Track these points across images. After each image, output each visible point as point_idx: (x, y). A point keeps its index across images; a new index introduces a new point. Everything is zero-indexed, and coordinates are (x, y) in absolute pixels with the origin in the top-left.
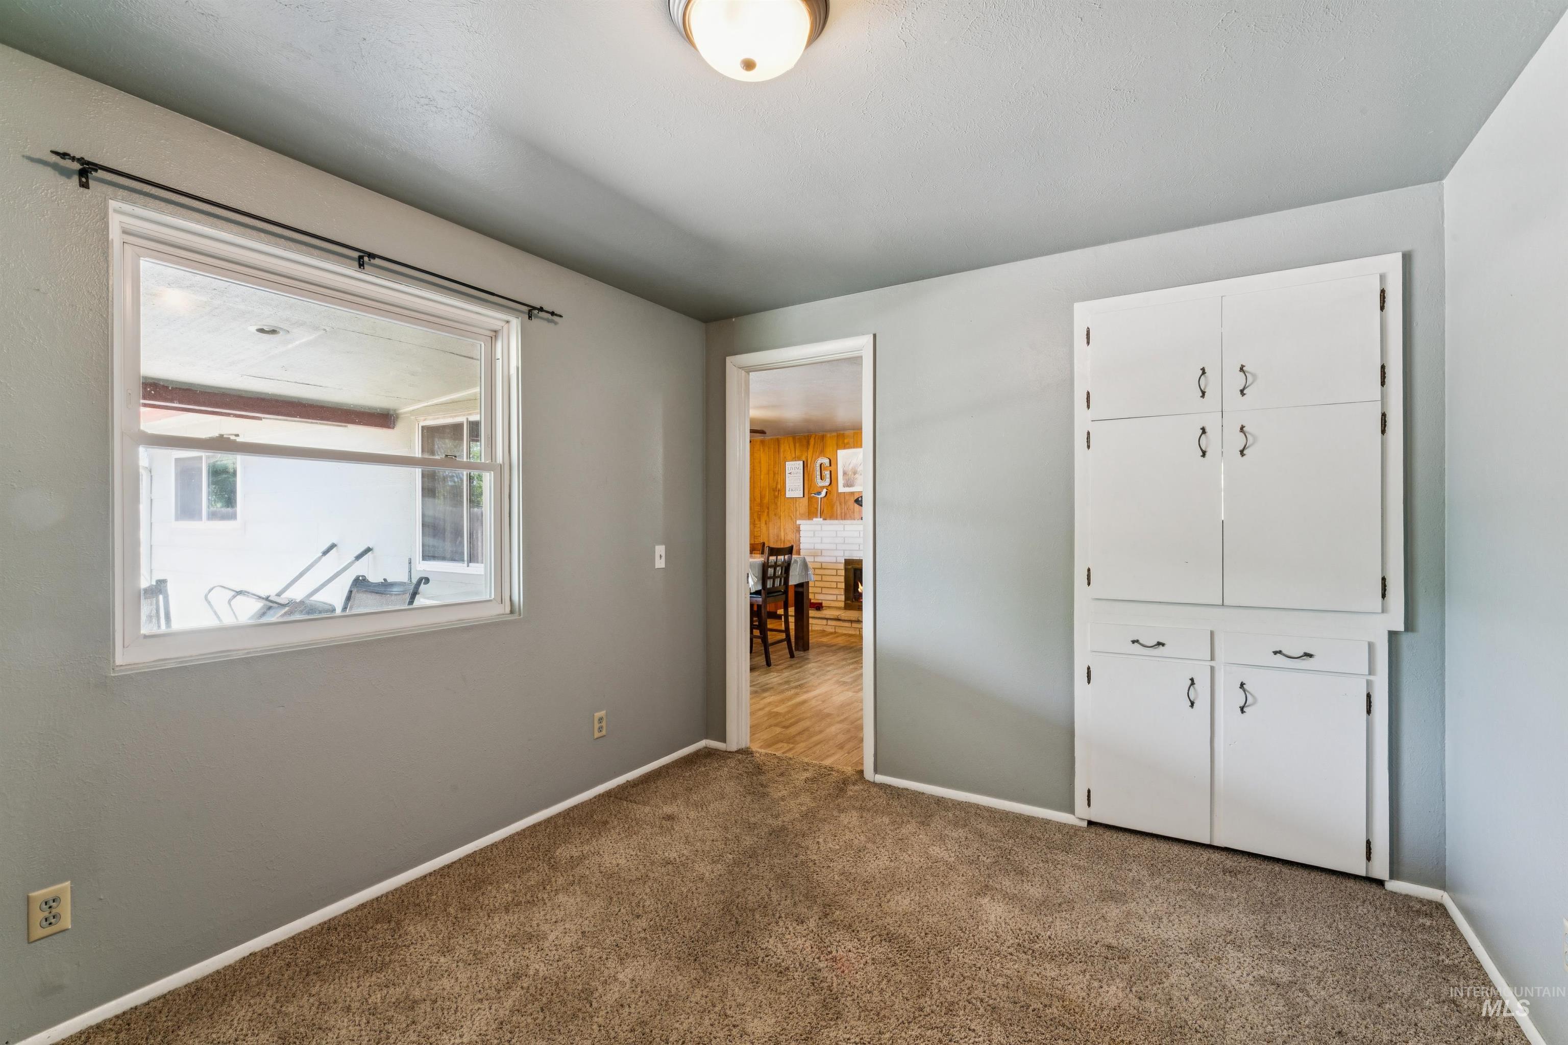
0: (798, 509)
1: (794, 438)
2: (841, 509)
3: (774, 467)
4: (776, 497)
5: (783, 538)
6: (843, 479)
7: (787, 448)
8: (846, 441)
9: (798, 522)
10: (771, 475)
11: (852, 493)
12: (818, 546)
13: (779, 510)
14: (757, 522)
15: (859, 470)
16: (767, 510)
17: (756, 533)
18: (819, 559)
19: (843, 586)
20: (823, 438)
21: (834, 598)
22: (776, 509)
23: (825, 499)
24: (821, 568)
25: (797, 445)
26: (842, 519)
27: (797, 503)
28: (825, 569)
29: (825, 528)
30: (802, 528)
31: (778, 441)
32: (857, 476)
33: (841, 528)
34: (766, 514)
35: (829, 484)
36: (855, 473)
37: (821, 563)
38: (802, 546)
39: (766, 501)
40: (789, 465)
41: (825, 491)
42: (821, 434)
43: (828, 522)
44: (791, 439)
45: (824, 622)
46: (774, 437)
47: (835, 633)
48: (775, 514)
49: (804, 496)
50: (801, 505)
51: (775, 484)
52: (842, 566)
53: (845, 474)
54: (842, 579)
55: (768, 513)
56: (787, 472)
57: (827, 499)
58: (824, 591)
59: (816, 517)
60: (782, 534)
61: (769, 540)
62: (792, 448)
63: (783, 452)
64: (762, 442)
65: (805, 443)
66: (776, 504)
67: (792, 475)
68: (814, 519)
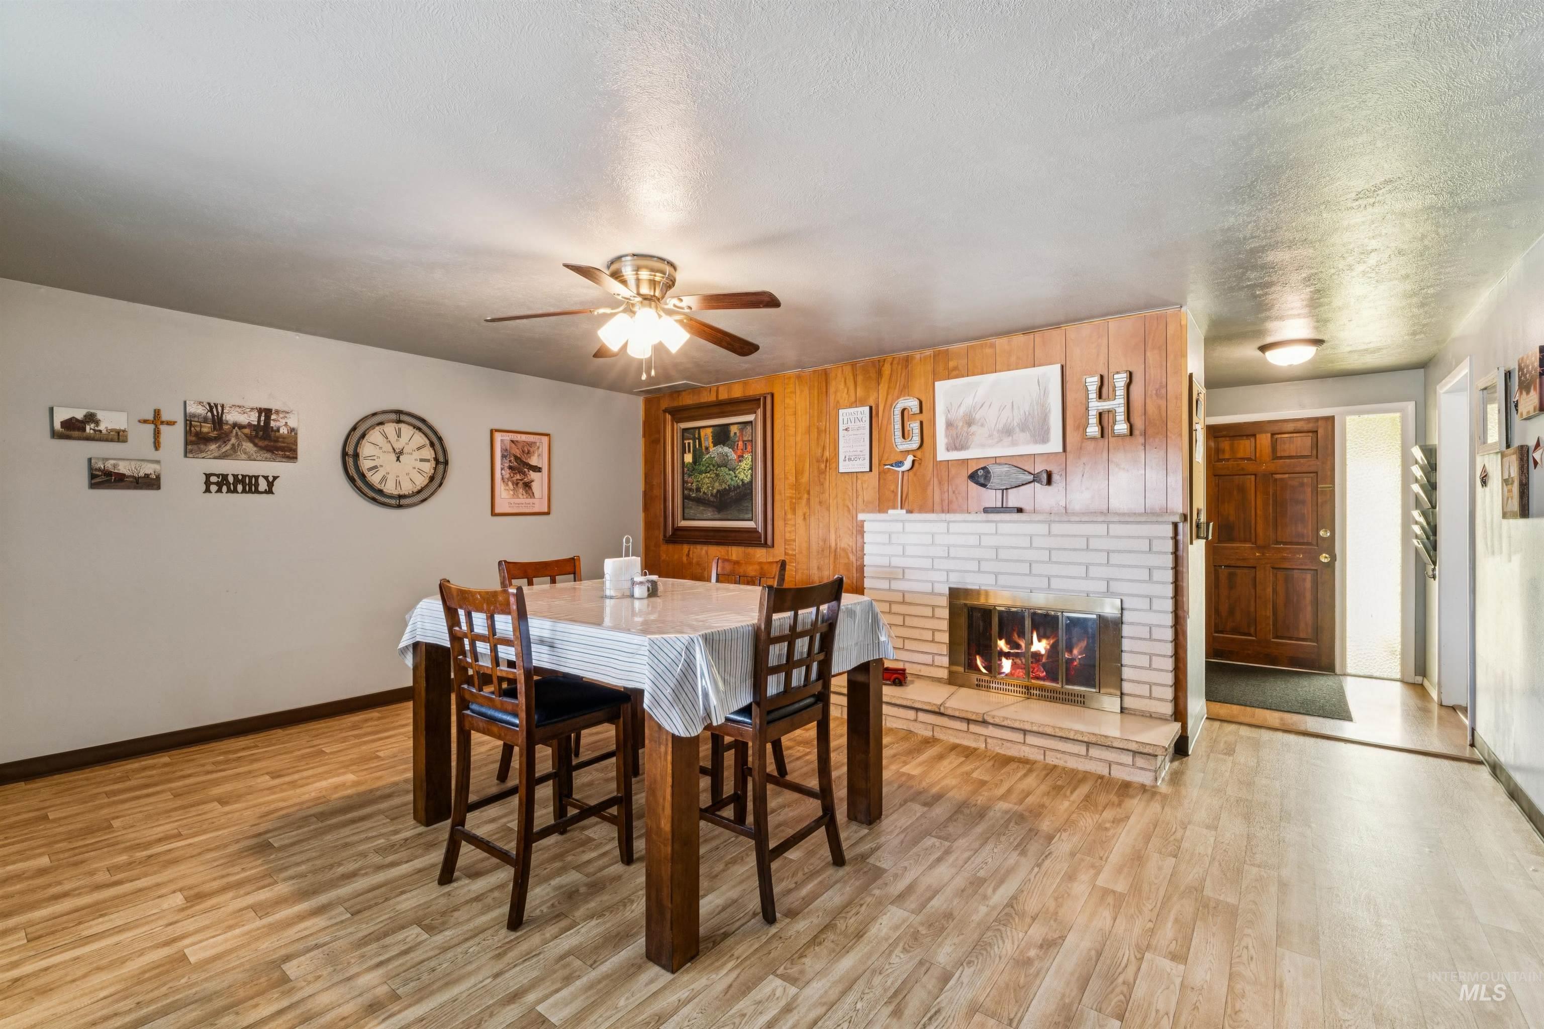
0: (860, 492)
1: (853, 366)
2: (942, 493)
3: (819, 420)
4: (822, 472)
5: (833, 545)
6: (947, 436)
7: (842, 386)
8: (952, 364)
9: (861, 517)
10: (814, 434)
11: (965, 462)
12: (897, 562)
13: (827, 495)
14: (789, 516)
15: (978, 417)
16: (806, 496)
17: (788, 535)
18: (899, 585)
19: (945, 638)
20: (907, 361)
21: (928, 659)
22: (823, 493)
23: (911, 473)
24: (904, 602)
25: (860, 378)
26: (943, 512)
27: (859, 482)
28: (910, 604)
29: (909, 527)
30: (867, 527)
31: (826, 373)
32: (973, 428)
33: (943, 527)
34: (804, 501)
35: (918, 446)
36: (970, 422)
37: (904, 593)
38: (867, 560)
39: (804, 479)
40: (845, 415)
41: (910, 458)
42: (904, 354)
43: (916, 516)
44: (848, 369)
45: (911, 714)
46: (820, 368)
48: (820, 503)
49: (871, 470)
50: (865, 486)
51: (820, 451)
52: (944, 601)
53: (949, 425)
54: (945, 625)
55: (809, 499)
56: (841, 427)
57: (915, 474)
58: (909, 645)
59: (894, 508)
60: (833, 537)
61: (809, 548)
62: (851, 384)
63: (836, 392)
64: (799, 377)
65: (873, 375)
66: (822, 484)
67: (850, 432)
68: (890, 512)
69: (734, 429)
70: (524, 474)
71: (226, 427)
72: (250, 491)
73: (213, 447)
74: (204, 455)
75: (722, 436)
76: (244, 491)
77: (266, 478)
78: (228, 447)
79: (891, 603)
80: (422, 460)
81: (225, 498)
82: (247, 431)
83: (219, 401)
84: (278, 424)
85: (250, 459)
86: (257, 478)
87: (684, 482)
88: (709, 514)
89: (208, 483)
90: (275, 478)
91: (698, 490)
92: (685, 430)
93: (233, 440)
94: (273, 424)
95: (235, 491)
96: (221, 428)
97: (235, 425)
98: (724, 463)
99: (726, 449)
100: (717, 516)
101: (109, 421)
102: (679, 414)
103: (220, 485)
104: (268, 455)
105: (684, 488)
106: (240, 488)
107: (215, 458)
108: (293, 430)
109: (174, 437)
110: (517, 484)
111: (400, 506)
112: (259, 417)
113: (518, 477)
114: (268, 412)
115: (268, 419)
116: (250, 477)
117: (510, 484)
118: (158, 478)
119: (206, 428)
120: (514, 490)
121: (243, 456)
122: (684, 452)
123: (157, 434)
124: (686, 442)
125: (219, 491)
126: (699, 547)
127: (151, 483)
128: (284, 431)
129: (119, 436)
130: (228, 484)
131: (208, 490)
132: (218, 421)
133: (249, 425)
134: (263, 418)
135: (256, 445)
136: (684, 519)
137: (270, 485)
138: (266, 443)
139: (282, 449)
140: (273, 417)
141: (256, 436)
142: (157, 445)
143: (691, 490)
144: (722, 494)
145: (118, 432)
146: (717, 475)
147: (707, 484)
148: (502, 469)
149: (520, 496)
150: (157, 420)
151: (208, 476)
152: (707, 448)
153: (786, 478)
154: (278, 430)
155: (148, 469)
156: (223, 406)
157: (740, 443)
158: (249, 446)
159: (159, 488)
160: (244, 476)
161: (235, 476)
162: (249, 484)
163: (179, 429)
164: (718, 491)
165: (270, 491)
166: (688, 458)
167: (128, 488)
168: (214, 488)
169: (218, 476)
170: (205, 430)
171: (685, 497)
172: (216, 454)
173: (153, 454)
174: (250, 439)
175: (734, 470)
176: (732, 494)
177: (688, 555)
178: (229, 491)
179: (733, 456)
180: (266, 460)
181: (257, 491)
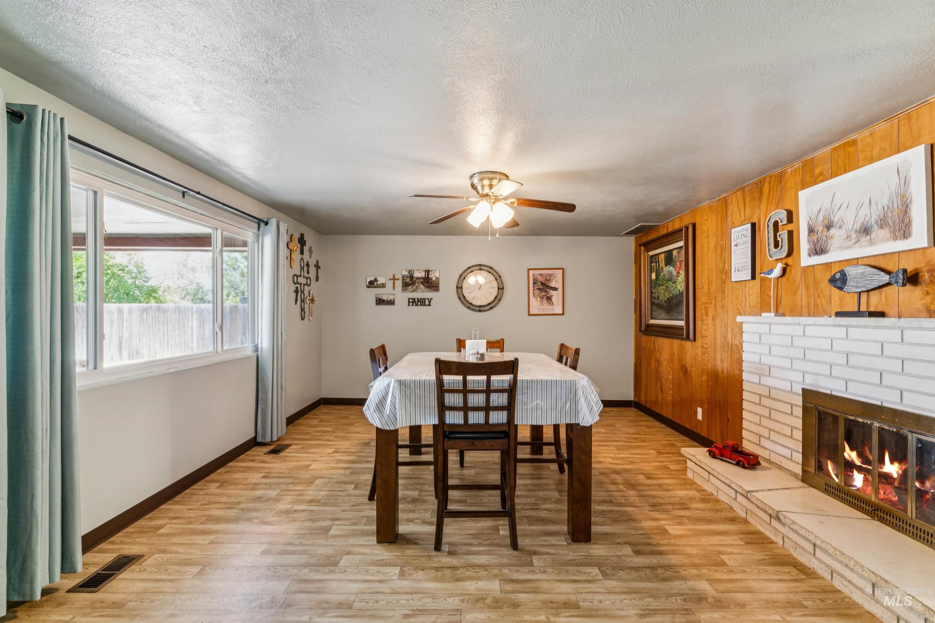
0: (748, 298)
1: (745, 190)
2: (808, 297)
3: (722, 240)
4: (724, 282)
5: (730, 341)
6: (809, 242)
7: (736, 209)
8: (817, 171)
9: (739, 319)
10: (719, 252)
11: (828, 265)
12: (765, 360)
13: (726, 300)
14: (704, 318)
15: (836, 219)
16: (714, 301)
17: (704, 332)
18: (767, 381)
19: (799, 435)
20: (781, 176)
21: (787, 453)
22: (724, 299)
23: (784, 279)
24: (769, 397)
25: (747, 200)
26: (809, 315)
27: (747, 289)
28: (775, 399)
29: (775, 329)
30: (745, 327)
31: (726, 200)
32: (833, 231)
33: (799, 330)
34: (713, 306)
35: (784, 254)
36: (829, 227)
37: (770, 389)
38: (745, 357)
39: (713, 288)
40: (735, 232)
41: (779, 267)
42: (778, 171)
43: (788, 319)
44: (740, 193)
45: (733, 493)
46: (722, 196)
47: (746, 522)
48: (722, 307)
49: (753, 277)
50: (751, 292)
51: (722, 265)
52: (799, 401)
53: (811, 230)
54: (799, 423)
55: (715, 304)
56: (733, 243)
57: (787, 280)
58: (774, 436)
59: (767, 311)
61: (715, 344)
62: (742, 207)
63: (732, 215)
64: (710, 207)
65: (757, 195)
66: (723, 292)
67: (739, 247)
68: (764, 314)
69: (675, 253)
70: (547, 292)
71: (414, 279)
72: (423, 305)
73: (410, 287)
74: (407, 291)
75: (669, 259)
76: (421, 305)
77: (428, 299)
78: (415, 287)
79: (761, 396)
80: (491, 288)
81: (415, 307)
82: (421, 280)
83: (412, 269)
84: (432, 276)
85: (422, 292)
86: (425, 299)
87: (652, 293)
88: (663, 315)
89: (409, 302)
90: (431, 299)
91: (658, 297)
92: (652, 256)
93: (417, 284)
94: (430, 276)
95: (418, 305)
96: (413, 280)
97: (417, 278)
98: (671, 279)
99: (671, 268)
100: (667, 317)
101: (381, 280)
102: (648, 245)
103: (413, 302)
104: (428, 290)
105: (652, 297)
106: (419, 303)
107: (411, 292)
108: (437, 278)
109: (399, 284)
110: (543, 298)
111: (480, 311)
112: (425, 274)
113: (544, 294)
114: (428, 272)
115: (428, 274)
116: (423, 299)
117: (538, 298)
118: (394, 301)
119: (408, 280)
120: (541, 301)
121: (420, 291)
122: (651, 272)
123: (394, 283)
124: (653, 265)
125: (413, 305)
126: (659, 338)
127: (391, 303)
128: (434, 279)
129: (383, 286)
130: (415, 302)
131: (409, 305)
132: (412, 277)
133: (422, 277)
134: (426, 274)
135: (424, 286)
136: (652, 318)
137: (430, 302)
138: (428, 284)
139: (433, 287)
140: (430, 273)
141: (424, 282)
142: (394, 288)
143: (655, 298)
144: (670, 300)
145: (383, 284)
146: (667, 287)
147: (663, 294)
148: (533, 290)
149: (545, 304)
150: (394, 279)
151: (409, 299)
152: (662, 268)
153: (703, 288)
154: (432, 279)
155: (391, 297)
156: (413, 271)
157: (678, 263)
158: (422, 286)
159: (394, 304)
160: (421, 299)
161: (418, 299)
162: (421, 302)
163: (401, 281)
164: (668, 298)
165: (429, 305)
166: (654, 276)
167: (385, 305)
168: (411, 304)
169: (412, 299)
170: (408, 281)
171: (652, 304)
172: (411, 290)
173: (393, 292)
174: (422, 283)
175: (674, 283)
176: (674, 301)
177: (654, 344)
178: (416, 305)
179: (674, 273)
180: (428, 291)
181: (425, 305)
